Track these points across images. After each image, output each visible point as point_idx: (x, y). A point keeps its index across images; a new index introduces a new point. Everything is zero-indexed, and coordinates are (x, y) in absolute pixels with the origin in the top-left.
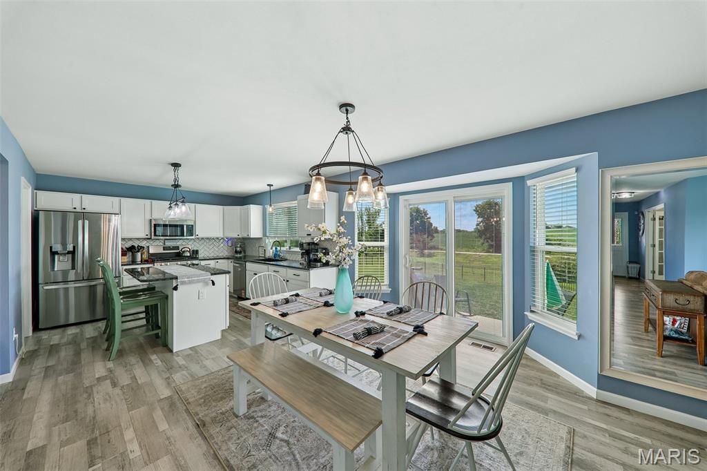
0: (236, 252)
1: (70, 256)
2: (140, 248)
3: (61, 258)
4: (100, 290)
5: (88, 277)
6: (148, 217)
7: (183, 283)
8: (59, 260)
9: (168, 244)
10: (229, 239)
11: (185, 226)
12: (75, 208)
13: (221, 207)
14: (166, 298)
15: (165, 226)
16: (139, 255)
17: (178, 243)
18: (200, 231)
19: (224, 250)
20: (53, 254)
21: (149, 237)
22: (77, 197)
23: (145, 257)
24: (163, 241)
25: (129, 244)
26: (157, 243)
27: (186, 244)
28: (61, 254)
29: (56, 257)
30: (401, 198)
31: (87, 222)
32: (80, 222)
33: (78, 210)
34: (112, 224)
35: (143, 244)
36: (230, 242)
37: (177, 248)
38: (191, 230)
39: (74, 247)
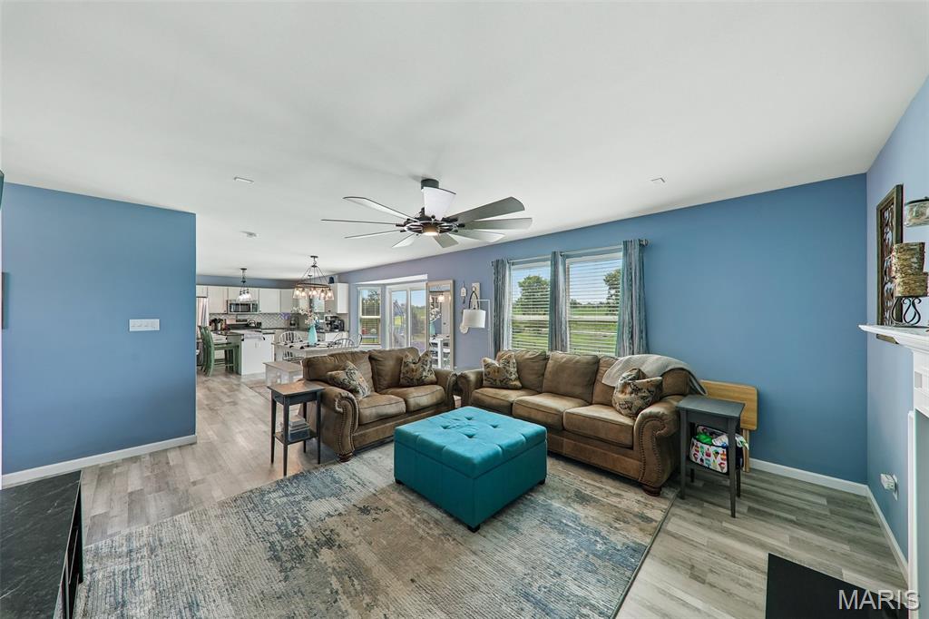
0: (291, 324)
2: (221, 320)
6: (226, 299)
7: (247, 338)
9: (239, 317)
10: (285, 314)
11: (251, 305)
13: (278, 290)
14: (238, 347)
15: (237, 305)
16: (219, 325)
17: (246, 317)
18: (262, 309)
19: (282, 323)
21: (226, 312)
23: (223, 326)
24: (236, 316)
25: (213, 317)
26: (232, 317)
27: (252, 318)
30: (388, 287)
34: (201, 305)
35: (223, 317)
36: (286, 317)
37: (246, 320)
38: (256, 307)
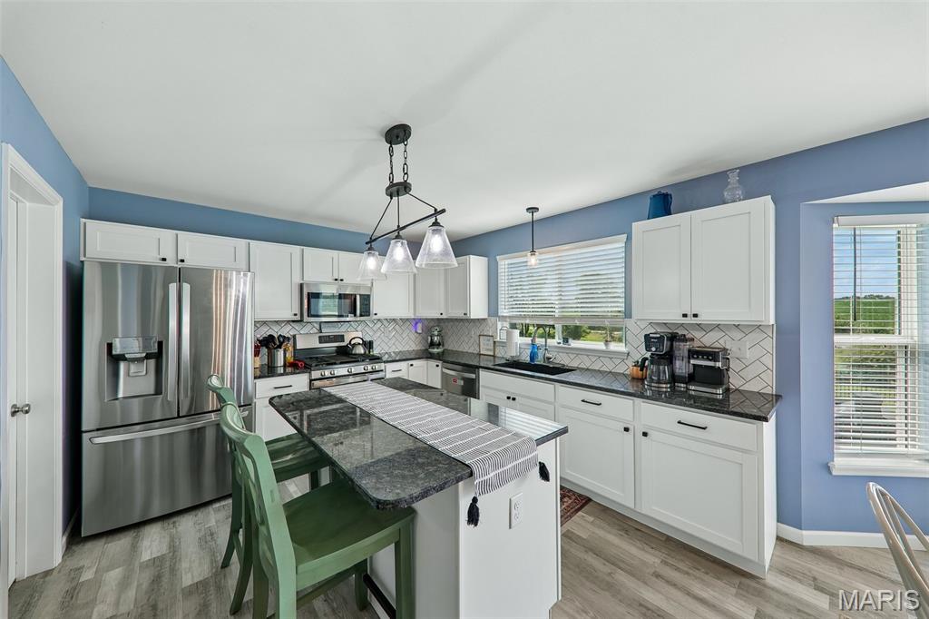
0: (432, 344)
1: (152, 362)
2: (283, 340)
3: (133, 368)
4: (210, 435)
5: (190, 409)
6: (297, 280)
8: (128, 374)
9: (327, 331)
11: (358, 297)
12: (164, 260)
16: (280, 353)
17: (343, 330)
18: (379, 307)
19: (410, 342)
20: (115, 360)
21: (298, 318)
22: (167, 235)
23: (290, 356)
24: (317, 326)
25: (263, 333)
26: (310, 329)
27: (358, 332)
28: (133, 360)
29: (122, 366)
31: (186, 287)
32: (173, 287)
33: (171, 262)
34: (233, 292)
35: (287, 331)
36: (420, 326)
37: (341, 338)
38: (366, 304)
39: (160, 344)
